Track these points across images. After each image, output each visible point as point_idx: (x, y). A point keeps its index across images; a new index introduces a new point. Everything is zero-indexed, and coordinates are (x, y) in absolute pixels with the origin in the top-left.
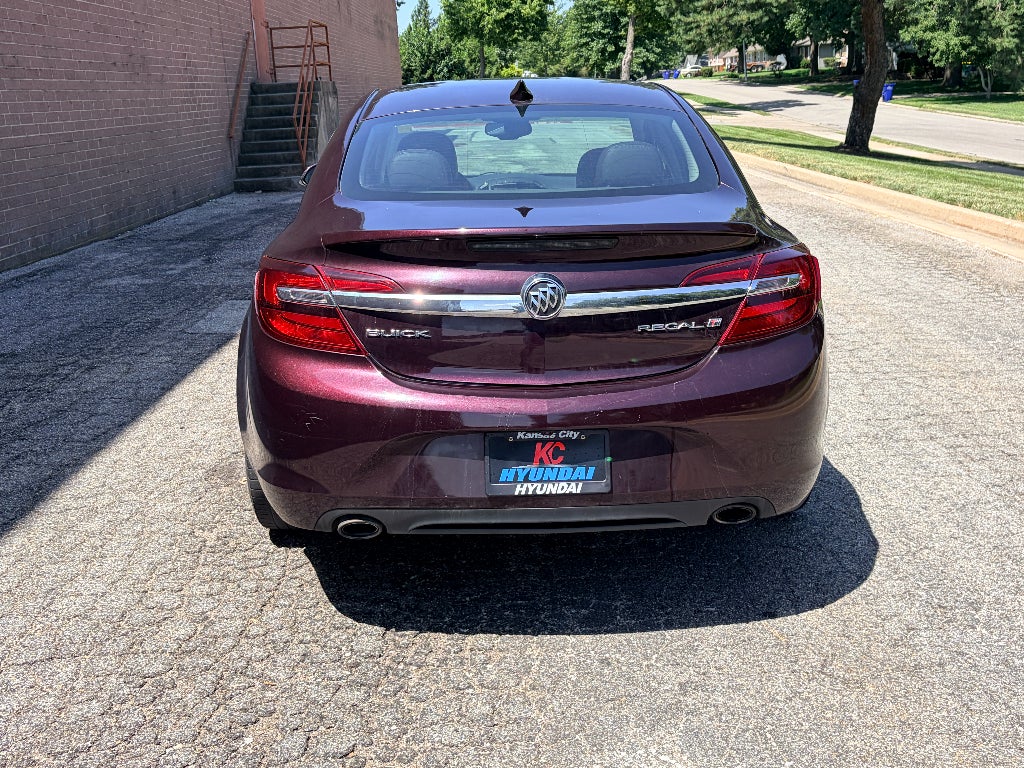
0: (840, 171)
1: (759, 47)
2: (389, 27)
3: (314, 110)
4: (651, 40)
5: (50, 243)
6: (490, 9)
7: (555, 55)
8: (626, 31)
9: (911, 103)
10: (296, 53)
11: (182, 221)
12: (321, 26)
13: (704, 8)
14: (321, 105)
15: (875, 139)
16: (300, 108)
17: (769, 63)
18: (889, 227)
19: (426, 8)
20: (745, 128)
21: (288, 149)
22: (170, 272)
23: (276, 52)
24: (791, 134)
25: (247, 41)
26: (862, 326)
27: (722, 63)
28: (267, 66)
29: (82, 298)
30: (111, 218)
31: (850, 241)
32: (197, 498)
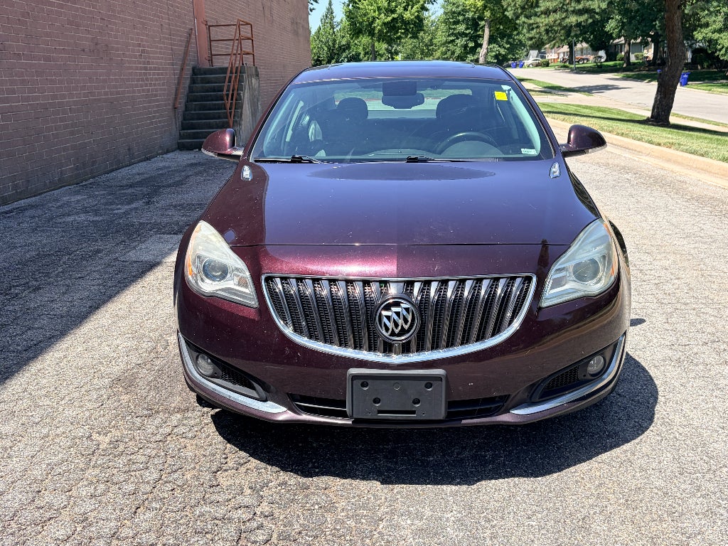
0: (646, 138)
1: (585, 45)
2: (303, 27)
3: (240, 88)
4: (502, 39)
5: (27, 187)
6: (380, 14)
7: (429, 50)
8: (483, 31)
9: (703, 88)
10: (228, 45)
11: (134, 171)
12: (247, 24)
13: (542, 13)
14: (246, 84)
15: (674, 114)
16: (229, 86)
17: (592, 57)
18: (686, 183)
19: (332, 13)
20: (573, 105)
21: (219, 118)
22: (116, 211)
23: (213, 43)
24: (609, 110)
25: (190, 35)
26: (667, 263)
27: (556, 57)
28: (206, 55)
29: (43, 231)
30: (77, 169)
31: (655, 194)
32: (100, 404)
